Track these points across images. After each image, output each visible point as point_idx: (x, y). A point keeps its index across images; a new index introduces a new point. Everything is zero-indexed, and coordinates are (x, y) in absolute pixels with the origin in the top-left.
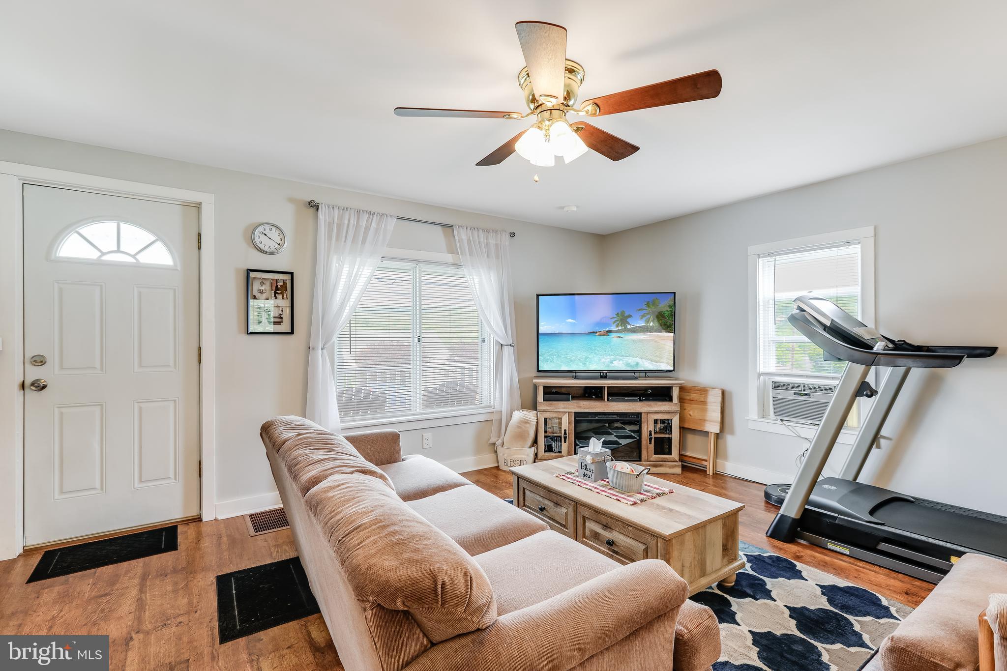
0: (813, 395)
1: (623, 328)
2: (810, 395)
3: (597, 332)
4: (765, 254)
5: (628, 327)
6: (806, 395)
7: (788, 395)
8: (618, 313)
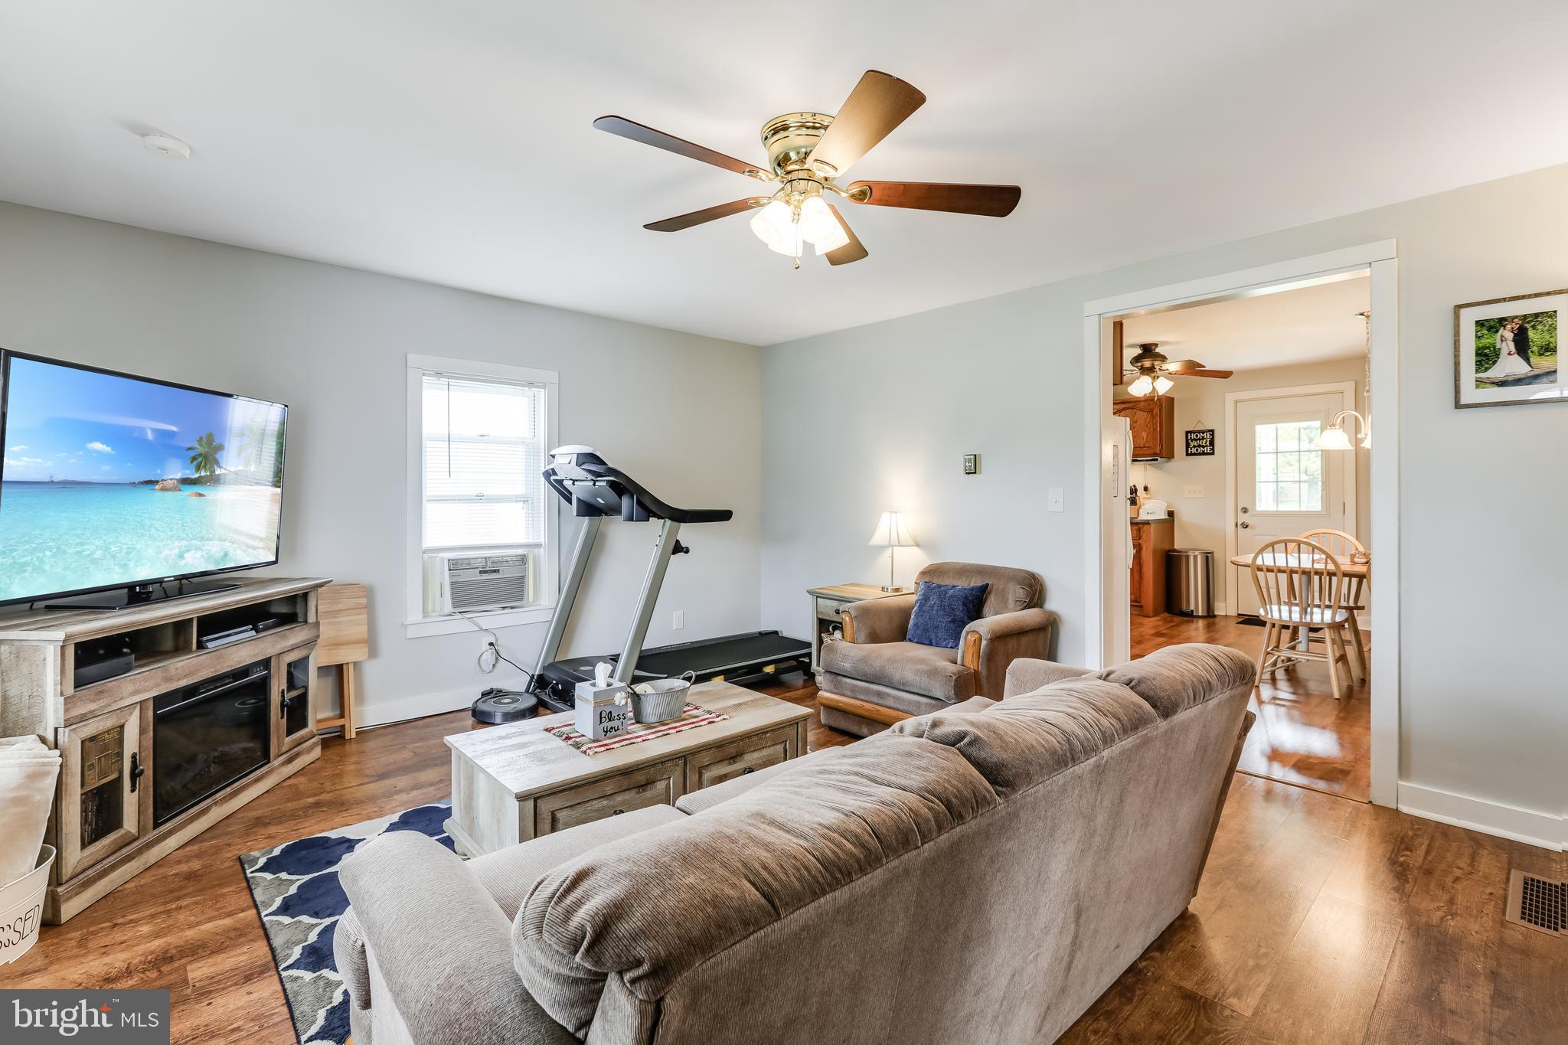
0: (503, 571)
1: (208, 474)
2: (498, 571)
3: (157, 482)
4: (432, 371)
5: (217, 473)
6: (495, 571)
7: (473, 576)
8: (201, 438)
